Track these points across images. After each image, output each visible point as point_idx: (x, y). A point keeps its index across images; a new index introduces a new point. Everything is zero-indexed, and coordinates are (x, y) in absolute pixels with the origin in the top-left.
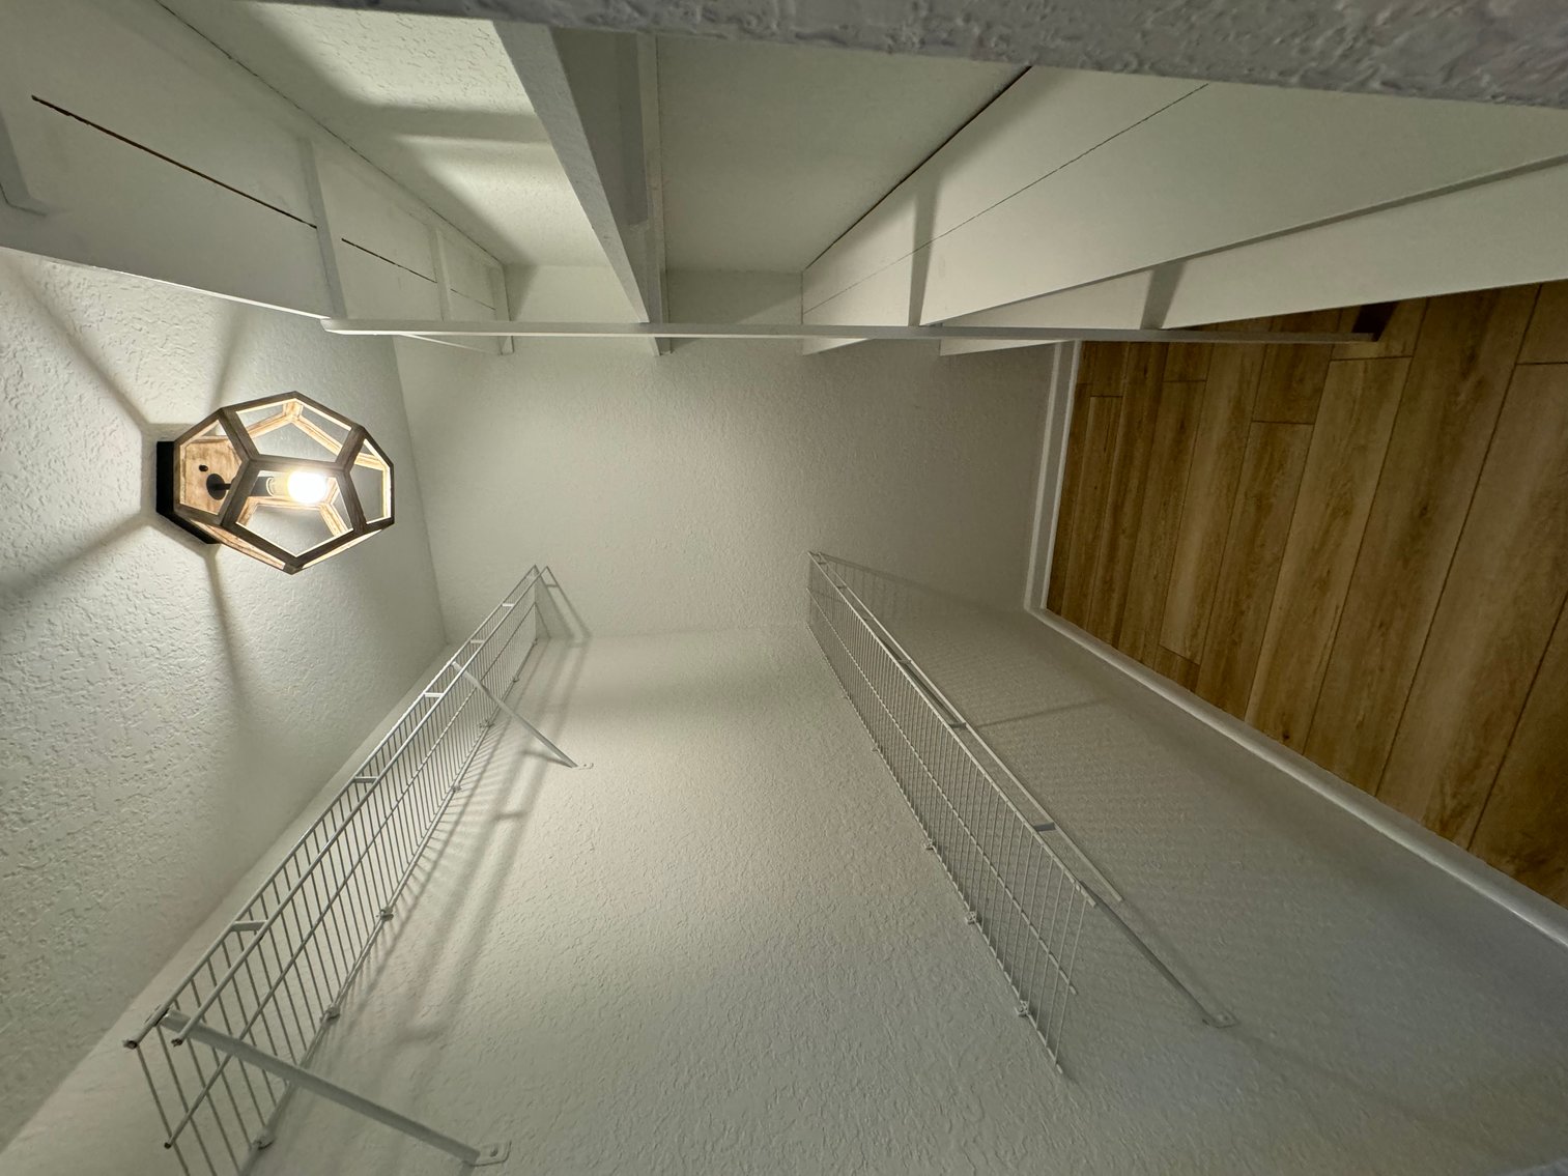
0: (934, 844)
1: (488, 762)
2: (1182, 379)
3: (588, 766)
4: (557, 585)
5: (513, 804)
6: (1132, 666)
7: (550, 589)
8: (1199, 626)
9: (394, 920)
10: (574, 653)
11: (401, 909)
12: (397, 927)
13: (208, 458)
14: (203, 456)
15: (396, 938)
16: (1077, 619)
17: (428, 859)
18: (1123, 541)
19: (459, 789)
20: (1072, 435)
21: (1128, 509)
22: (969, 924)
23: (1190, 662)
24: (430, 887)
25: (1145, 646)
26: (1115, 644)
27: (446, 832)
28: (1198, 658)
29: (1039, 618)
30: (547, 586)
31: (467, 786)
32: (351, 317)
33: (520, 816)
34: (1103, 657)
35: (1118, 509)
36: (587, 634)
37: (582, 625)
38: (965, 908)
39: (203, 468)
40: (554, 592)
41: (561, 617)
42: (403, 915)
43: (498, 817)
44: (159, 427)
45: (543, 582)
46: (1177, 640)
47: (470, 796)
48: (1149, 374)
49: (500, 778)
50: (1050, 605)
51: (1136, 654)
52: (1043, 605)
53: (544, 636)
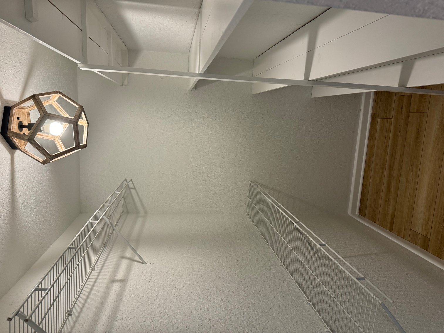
0: (310, 301)
1: (106, 260)
2: (418, 111)
3: (152, 264)
4: (135, 189)
5: (119, 276)
6: (398, 239)
7: (131, 190)
8: (429, 220)
9: (73, 316)
10: (140, 221)
11: (75, 312)
12: (74, 319)
13: (20, 114)
14: (19, 114)
15: (75, 323)
16: (373, 219)
17: (84, 295)
18: (394, 182)
19: (94, 269)
20: (370, 135)
21: (396, 167)
22: (327, 332)
23: (425, 237)
24: (87, 305)
25: (405, 230)
26: (391, 230)
27: (90, 285)
28: (429, 235)
29: (355, 218)
30: (130, 188)
31: (98, 268)
32: (88, 64)
33: (123, 281)
34: (386, 236)
35: (391, 168)
36: (146, 212)
37: (144, 208)
38: (325, 326)
39: (18, 118)
40: (133, 191)
41: (135, 204)
42: (77, 314)
43: (113, 281)
44: (6, 101)
45: (129, 186)
46: (419, 227)
47: (100, 272)
48: (404, 109)
49: (113, 266)
50: (360, 213)
51: (400, 234)
52: (357, 213)
53: (126, 212)
